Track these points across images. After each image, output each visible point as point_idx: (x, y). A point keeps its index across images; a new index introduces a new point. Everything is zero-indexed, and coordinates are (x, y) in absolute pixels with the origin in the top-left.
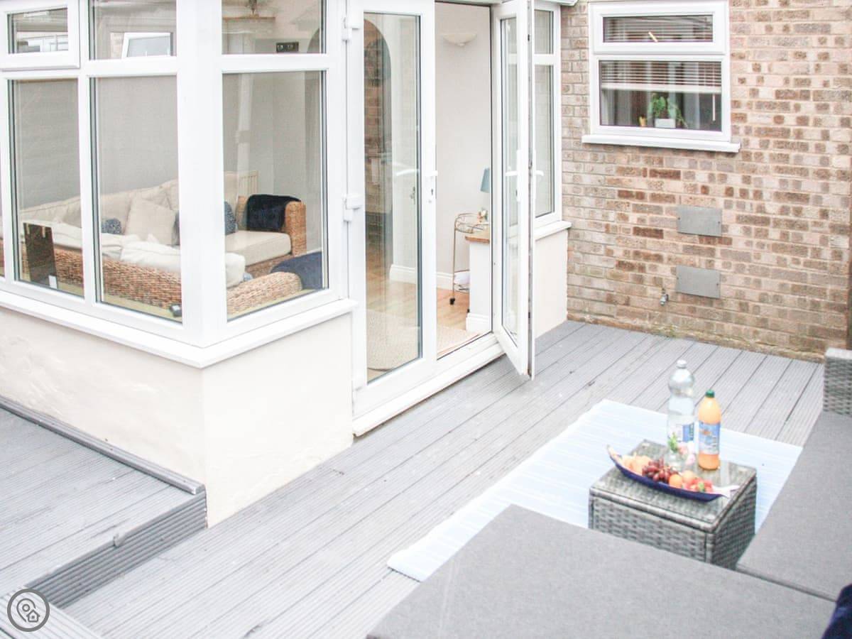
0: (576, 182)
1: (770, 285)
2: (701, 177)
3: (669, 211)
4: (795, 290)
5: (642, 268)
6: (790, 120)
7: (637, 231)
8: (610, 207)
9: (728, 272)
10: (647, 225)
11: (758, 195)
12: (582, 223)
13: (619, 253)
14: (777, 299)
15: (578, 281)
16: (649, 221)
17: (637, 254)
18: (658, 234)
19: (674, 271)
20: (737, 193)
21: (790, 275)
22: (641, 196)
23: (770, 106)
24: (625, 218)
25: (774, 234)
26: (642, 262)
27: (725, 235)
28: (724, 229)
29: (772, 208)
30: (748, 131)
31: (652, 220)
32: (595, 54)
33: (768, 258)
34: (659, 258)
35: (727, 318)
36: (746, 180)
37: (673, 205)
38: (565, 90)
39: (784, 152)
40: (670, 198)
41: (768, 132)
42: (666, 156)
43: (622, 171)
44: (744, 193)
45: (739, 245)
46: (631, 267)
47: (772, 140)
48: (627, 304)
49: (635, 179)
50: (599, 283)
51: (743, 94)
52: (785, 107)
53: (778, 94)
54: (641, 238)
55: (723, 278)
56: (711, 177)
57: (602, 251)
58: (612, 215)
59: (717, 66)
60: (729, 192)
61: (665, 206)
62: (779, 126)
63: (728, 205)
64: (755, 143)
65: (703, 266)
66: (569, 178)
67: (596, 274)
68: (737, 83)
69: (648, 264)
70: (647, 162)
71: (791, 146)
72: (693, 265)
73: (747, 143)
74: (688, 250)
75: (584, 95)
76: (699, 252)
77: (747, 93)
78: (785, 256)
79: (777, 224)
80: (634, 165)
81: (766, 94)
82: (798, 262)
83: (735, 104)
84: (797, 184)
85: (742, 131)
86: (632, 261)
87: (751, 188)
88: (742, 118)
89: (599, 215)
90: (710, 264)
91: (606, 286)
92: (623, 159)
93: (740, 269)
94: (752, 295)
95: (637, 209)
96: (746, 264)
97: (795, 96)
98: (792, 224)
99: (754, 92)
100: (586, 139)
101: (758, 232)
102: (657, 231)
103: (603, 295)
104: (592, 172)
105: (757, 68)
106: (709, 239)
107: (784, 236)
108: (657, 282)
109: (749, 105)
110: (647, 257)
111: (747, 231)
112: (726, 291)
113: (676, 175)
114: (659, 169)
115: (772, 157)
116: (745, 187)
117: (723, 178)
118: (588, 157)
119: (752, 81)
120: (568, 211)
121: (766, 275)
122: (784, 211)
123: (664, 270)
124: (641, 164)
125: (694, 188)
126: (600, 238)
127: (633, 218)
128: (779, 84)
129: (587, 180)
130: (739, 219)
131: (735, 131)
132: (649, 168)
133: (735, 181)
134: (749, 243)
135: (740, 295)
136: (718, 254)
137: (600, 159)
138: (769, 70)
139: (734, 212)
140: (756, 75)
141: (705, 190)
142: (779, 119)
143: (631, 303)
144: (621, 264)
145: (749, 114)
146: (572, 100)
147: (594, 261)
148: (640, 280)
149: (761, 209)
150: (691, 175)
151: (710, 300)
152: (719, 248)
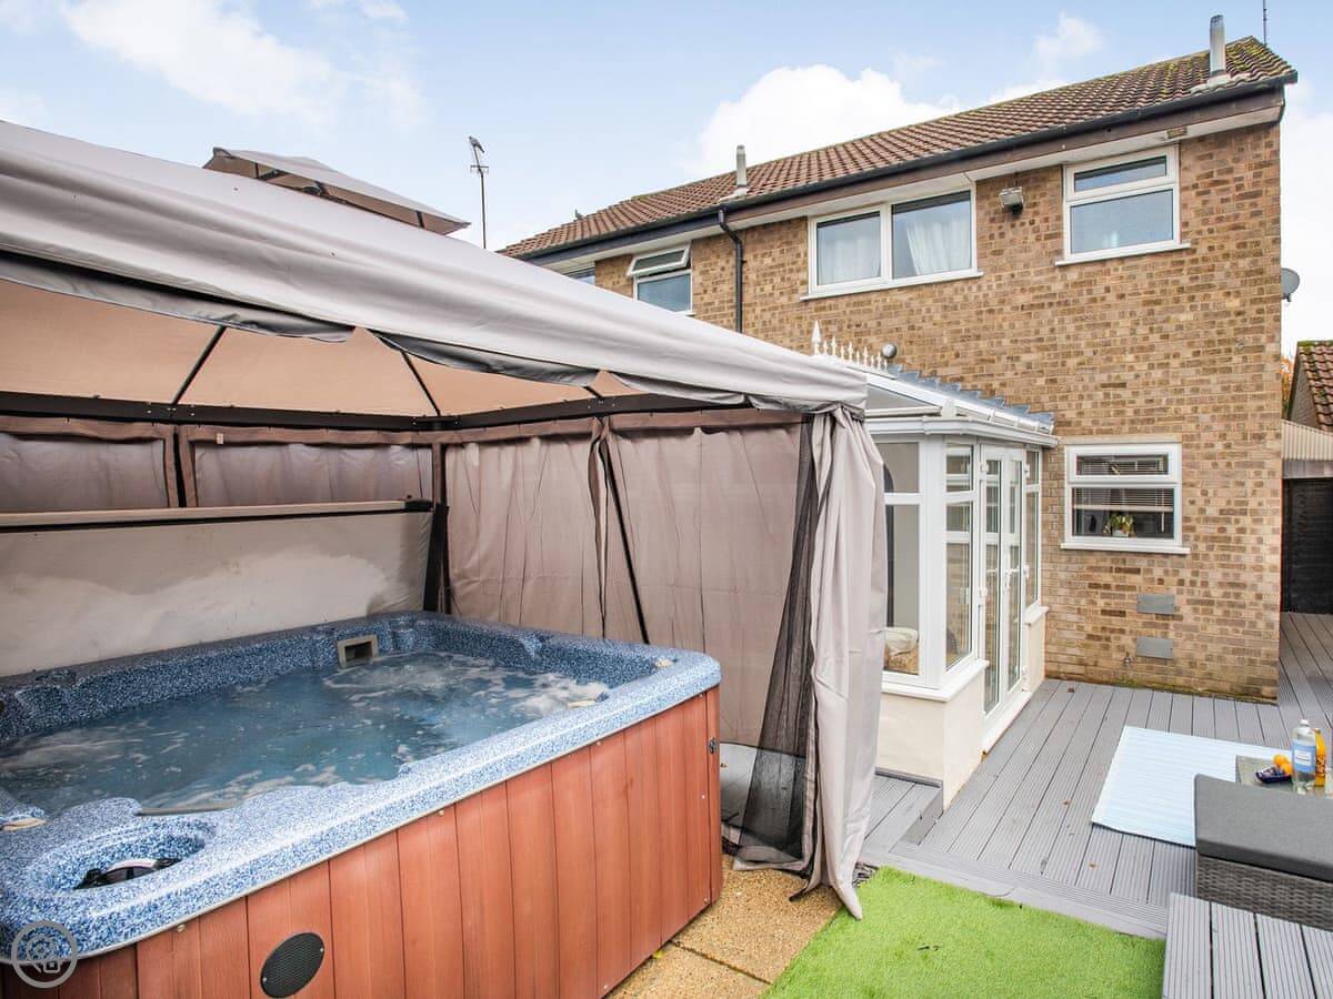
0: (1053, 578)
1: (1215, 649)
2: (1158, 572)
3: (1131, 597)
4: (1234, 652)
5: (1108, 639)
6: (1231, 530)
7: (1104, 612)
8: (1080, 595)
9: (1180, 640)
10: (1113, 607)
11: (1205, 584)
12: (1056, 607)
13: (1089, 629)
14: (1220, 658)
15: (1053, 649)
16: (1114, 605)
17: (1104, 629)
18: (1122, 614)
19: (1134, 640)
20: (1187, 582)
21: (1231, 642)
22: (1107, 586)
23: (1215, 520)
24: (1094, 603)
25: (1218, 612)
26: (1108, 634)
27: (1176, 613)
28: (1177, 609)
29: (1216, 593)
30: (1197, 539)
31: (1116, 604)
32: (1069, 483)
33: (1213, 629)
34: (1122, 631)
35: (1179, 673)
36: (1195, 573)
37: (1134, 593)
38: (1045, 510)
39: (1226, 553)
40: (1132, 588)
41: (1214, 539)
42: (1128, 558)
43: (1091, 568)
44: (1193, 583)
45: (1189, 620)
46: (1099, 638)
47: (1216, 544)
48: (1096, 665)
49: (1102, 574)
50: (1070, 651)
51: (1193, 511)
52: (1228, 521)
53: (1221, 512)
54: (1107, 617)
55: (1175, 644)
56: (1166, 572)
57: (1075, 627)
58: (1083, 602)
59: (1170, 493)
60: (1181, 582)
61: (1127, 593)
62: (1223, 535)
63: (1180, 592)
64: (1202, 547)
65: (1159, 636)
66: (1048, 575)
67: (1069, 644)
68: (1187, 503)
69: (1112, 636)
70: (1113, 561)
71: (1233, 549)
72: (1152, 636)
73: (1196, 547)
74: (1145, 625)
75: (1061, 515)
76: (1155, 626)
77: (1196, 511)
78: (1227, 627)
79: (1220, 604)
80: (1102, 564)
81: (1212, 511)
82: (1237, 632)
83: (1186, 519)
84: (1237, 576)
85: (1192, 538)
86: (1099, 634)
87: (1199, 580)
88: (1192, 529)
89: (1072, 601)
90: (1165, 635)
91: (1078, 653)
92: (1092, 561)
93: (1190, 638)
94: (1200, 656)
95: (1104, 596)
96: (1195, 634)
97: (1235, 513)
98: (1232, 605)
99: (1202, 511)
100: (1063, 546)
101: (1205, 611)
102: (1120, 612)
103: (1075, 659)
104: (1066, 570)
105: (1205, 493)
106: (1165, 616)
107: (1226, 613)
108: (1121, 649)
109: (1198, 520)
110: (1112, 631)
111: (1196, 610)
112: (1177, 653)
113: (1138, 571)
114: (1123, 567)
115: (1217, 557)
116: (1194, 578)
117: (1176, 573)
118: (1064, 559)
119: (1200, 502)
120: (1046, 599)
121: (1211, 641)
122: (1226, 595)
123: (1127, 640)
124: (1108, 564)
125: (1152, 580)
126: (1073, 618)
127: (1101, 603)
128: (1223, 505)
129: (1063, 576)
130: (1189, 602)
131: (1185, 539)
132: (1114, 566)
133: (1186, 574)
134: (1196, 619)
135: (1190, 657)
136: (1172, 627)
137: (1074, 560)
138: (1215, 495)
139: (1185, 597)
140: (1204, 498)
141: (1161, 581)
142: (1222, 530)
143: (1099, 664)
144: (1090, 637)
145: (1198, 525)
146: (1051, 517)
147: (1067, 634)
148: (1106, 648)
149: (1207, 594)
150: (1149, 571)
151: (1165, 661)
152: (1172, 623)
